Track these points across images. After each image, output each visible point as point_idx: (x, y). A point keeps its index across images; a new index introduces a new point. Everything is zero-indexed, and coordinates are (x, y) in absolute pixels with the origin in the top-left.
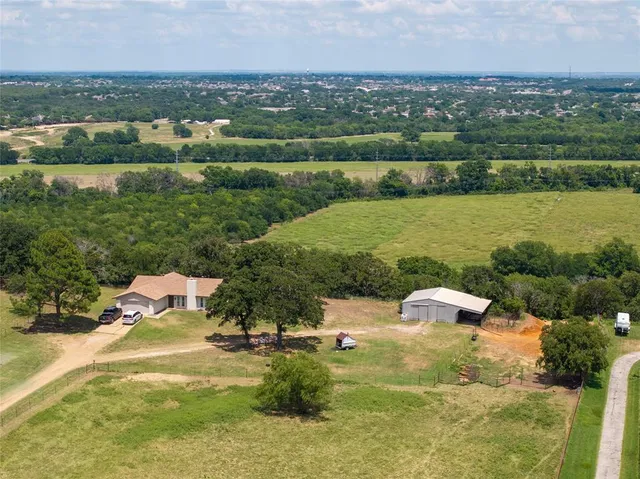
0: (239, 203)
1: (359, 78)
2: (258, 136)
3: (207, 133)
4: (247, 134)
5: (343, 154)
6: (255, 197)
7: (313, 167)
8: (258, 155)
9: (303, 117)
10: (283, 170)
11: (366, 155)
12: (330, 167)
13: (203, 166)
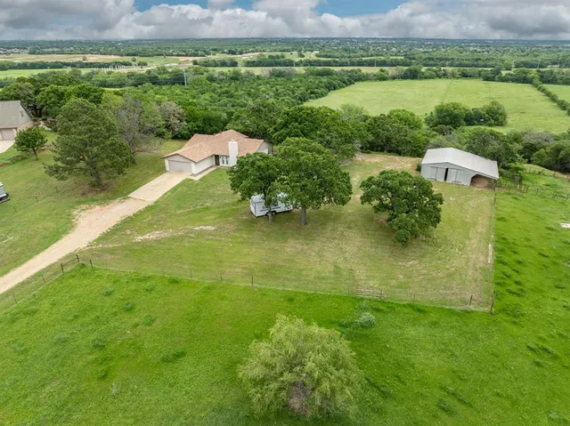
0: (317, 82)
1: (367, 39)
2: (329, 57)
3: (311, 56)
4: (325, 56)
5: (361, 64)
6: (324, 79)
7: (350, 68)
8: (328, 64)
9: (346, 50)
10: (337, 69)
11: (371, 64)
12: (356, 68)
13: (306, 68)
